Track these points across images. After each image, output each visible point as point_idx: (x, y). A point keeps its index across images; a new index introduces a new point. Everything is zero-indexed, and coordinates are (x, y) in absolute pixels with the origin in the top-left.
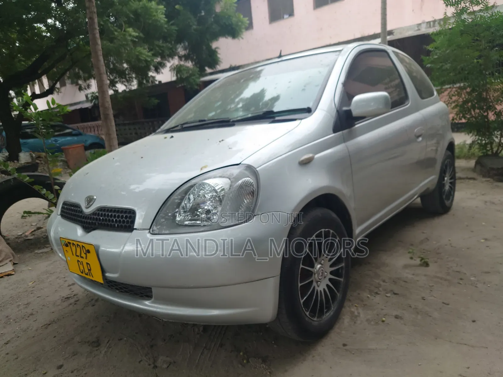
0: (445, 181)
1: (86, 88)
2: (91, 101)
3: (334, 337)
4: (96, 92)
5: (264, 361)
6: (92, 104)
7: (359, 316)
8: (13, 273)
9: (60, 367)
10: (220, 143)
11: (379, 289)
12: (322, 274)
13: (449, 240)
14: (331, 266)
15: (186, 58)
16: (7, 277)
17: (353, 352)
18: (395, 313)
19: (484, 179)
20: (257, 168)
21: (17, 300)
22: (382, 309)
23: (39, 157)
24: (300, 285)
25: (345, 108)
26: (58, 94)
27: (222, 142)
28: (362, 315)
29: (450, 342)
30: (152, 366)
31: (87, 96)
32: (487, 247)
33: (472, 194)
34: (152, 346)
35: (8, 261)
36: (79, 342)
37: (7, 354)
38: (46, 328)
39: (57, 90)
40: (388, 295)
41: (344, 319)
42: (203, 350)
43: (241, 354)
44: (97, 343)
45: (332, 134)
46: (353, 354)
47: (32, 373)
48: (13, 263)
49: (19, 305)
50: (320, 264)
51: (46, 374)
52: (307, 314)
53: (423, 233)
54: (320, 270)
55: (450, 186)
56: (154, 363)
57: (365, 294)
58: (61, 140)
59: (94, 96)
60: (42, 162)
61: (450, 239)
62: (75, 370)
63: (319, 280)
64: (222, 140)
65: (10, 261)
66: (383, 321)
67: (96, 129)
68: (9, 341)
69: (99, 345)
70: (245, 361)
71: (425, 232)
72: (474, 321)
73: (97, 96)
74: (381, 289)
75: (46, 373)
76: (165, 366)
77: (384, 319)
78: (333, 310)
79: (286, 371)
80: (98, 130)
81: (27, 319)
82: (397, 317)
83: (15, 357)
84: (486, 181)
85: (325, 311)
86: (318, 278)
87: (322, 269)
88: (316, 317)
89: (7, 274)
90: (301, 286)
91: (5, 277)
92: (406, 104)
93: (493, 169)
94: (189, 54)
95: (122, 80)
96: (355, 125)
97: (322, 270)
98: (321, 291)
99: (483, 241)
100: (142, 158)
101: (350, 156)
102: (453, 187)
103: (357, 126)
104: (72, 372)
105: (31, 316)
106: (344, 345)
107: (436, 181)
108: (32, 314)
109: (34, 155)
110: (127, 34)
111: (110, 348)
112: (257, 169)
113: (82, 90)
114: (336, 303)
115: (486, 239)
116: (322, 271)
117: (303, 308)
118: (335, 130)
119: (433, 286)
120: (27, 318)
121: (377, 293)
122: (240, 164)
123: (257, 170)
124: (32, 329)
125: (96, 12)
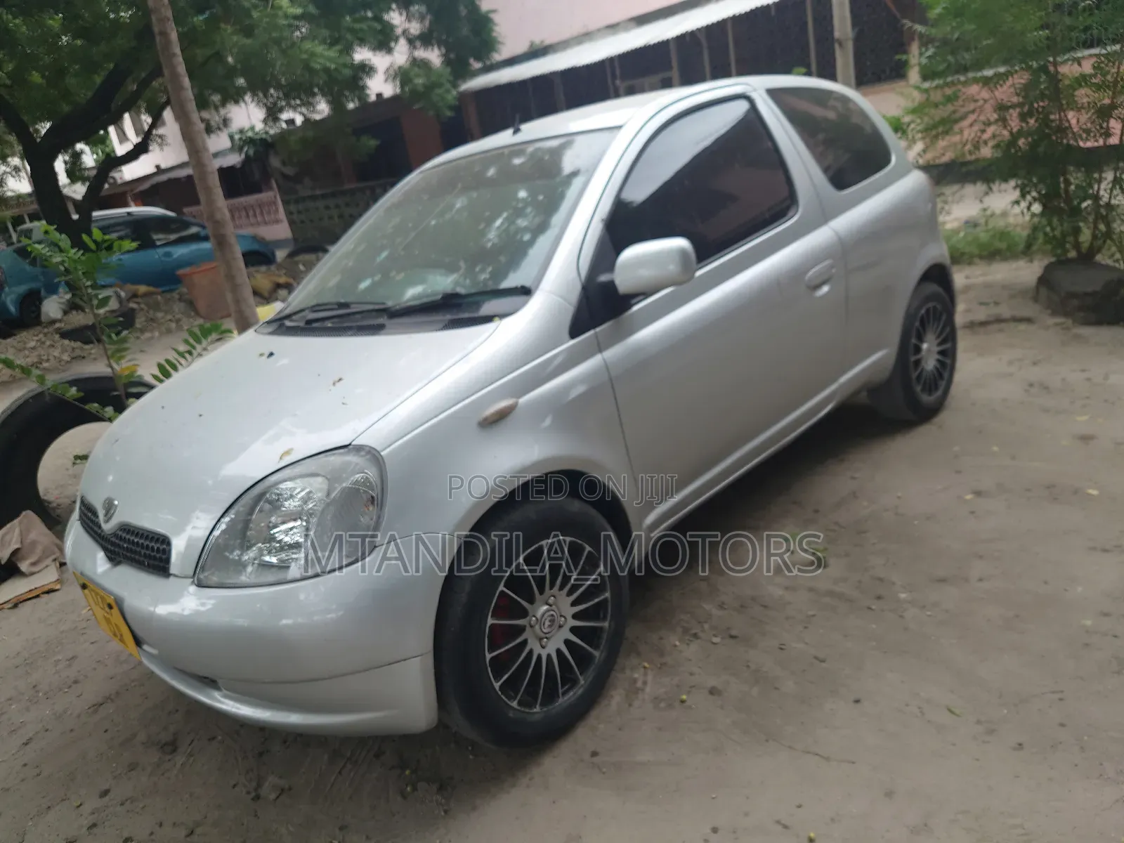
0: (923, 353)
1: (221, 126)
2: (241, 149)
3: (582, 736)
4: (246, 129)
5: (441, 788)
6: (243, 156)
7: (643, 690)
8: (58, 587)
9: (105, 793)
10: (332, 387)
11: (702, 627)
12: (549, 623)
13: (899, 497)
14: (574, 604)
15: (425, 39)
16: (46, 595)
17: (604, 770)
18: (712, 682)
19: (1052, 321)
20: (382, 451)
21: (56, 650)
22: (691, 674)
23: (135, 295)
24: (488, 656)
25: (603, 278)
26: (162, 149)
27: (337, 384)
28: (648, 689)
29: (790, 747)
30: (253, 794)
31: (231, 137)
32: (972, 513)
33: (1010, 363)
34: (261, 754)
35: (48, 561)
36: (143, 743)
37: (25, 765)
38: (96, 712)
39: (159, 140)
40: (715, 640)
41: (612, 696)
42: (346, 763)
43: (407, 772)
44: (171, 747)
45: (568, 341)
46: (604, 773)
47: (58, 804)
48: (58, 565)
49: (59, 660)
50: (547, 604)
51: (81, 807)
52: (514, 704)
53: (853, 478)
54: (546, 616)
55: (938, 361)
56: (256, 790)
57: (674, 639)
58: (180, 251)
59: (244, 138)
60: (143, 306)
61: (899, 494)
62: (127, 800)
63: (543, 635)
64: (340, 380)
65: (55, 560)
66: (683, 702)
67: (258, 212)
68: (31, 739)
69: (174, 751)
70: (409, 789)
71: (857, 475)
72: (857, 701)
73: (250, 138)
74: (706, 626)
75: (81, 805)
76: (273, 796)
77: (684, 697)
78: (582, 686)
79: (474, 808)
80: (262, 213)
81: (67, 692)
82: (713, 691)
83: (37, 771)
84: (1056, 324)
85: (560, 691)
86: (543, 632)
87: (552, 613)
88: (538, 706)
89: (46, 589)
90: (492, 659)
91: (42, 595)
92: (790, 214)
93: (1073, 295)
94: (431, 31)
95: (293, 102)
96: (630, 306)
97: (552, 615)
98: (549, 656)
99: (969, 497)
100: (200, 416)
101: (611, 380)
102: (948, 361)
103: (635, 308)
104: (122, 804)
105: (74, 686)
106: (594, 754)
107: (891, 361)
108: (76, 682)
109: (123, 294)
110: (280, 13)
111: (192, 756)
112: (382, 454)
113: (212, 132)
114: (591, 673)
115: (978, 493)
116: (549, 618)
117: (502, 696)
118: (574, 333)
119: (814, 616)
120: (66, 690)
121: (695, 636)
122: (350, 444)
123: (381, 456)
124: (71, 714)
125: (172, 18)
